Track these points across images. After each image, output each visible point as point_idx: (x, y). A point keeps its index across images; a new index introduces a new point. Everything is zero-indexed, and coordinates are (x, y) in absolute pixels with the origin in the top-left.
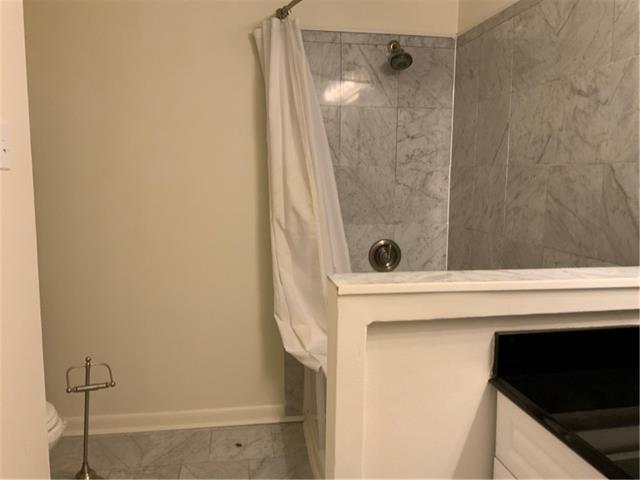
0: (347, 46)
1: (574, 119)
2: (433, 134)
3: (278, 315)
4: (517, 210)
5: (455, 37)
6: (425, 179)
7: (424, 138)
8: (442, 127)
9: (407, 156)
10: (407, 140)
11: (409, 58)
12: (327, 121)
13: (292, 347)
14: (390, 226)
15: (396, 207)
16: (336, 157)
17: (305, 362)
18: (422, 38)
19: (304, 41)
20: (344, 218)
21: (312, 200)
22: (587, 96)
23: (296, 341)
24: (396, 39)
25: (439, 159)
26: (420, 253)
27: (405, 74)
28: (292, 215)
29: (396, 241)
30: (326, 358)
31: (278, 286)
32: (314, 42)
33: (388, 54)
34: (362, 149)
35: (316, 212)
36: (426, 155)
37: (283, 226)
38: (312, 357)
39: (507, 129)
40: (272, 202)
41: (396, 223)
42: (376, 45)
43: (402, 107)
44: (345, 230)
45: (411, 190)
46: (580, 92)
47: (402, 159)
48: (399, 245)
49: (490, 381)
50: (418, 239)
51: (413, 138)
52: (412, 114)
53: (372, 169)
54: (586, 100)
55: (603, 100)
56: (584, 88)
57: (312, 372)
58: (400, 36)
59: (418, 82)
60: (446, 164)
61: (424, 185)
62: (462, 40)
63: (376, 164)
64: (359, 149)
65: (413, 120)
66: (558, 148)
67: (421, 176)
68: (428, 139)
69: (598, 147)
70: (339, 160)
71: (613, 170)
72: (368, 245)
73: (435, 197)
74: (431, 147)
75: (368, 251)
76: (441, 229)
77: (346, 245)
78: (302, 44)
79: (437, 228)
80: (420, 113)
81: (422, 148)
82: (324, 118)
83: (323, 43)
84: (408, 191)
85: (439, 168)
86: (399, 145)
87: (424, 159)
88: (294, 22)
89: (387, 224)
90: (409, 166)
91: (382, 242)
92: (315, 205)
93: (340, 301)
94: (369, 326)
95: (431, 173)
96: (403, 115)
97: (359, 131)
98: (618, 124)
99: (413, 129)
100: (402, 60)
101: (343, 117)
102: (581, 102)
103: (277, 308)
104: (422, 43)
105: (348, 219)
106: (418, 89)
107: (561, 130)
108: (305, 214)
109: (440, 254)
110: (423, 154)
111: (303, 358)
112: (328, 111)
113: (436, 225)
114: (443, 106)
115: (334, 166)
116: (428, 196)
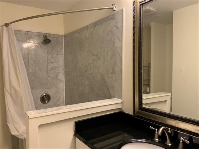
0: (30, 36)
1: (93, 61)
2: (59, 62)
3: (8, 122)
4: (82, 84)
5: (63, 35)
6: (57, 75)
7: (56, 63)
8: (61, 60)
9: (51, 68)
10: (51, 64)
11: (50, 40)
12: (24, 58)
13: (14, 132)
14: (47, 89)
15: (48, 83)
16: (27, 69)
17: (19, 137)
18: (53, 35)
19: (15, 33)
20: (31, 88)
21: (19, 83)
22: (96, 56)
23: (15, 130)
24: (46, 34)
25: (61, 69)
26: (57, 97)
27: (49, 45)
28: (12, 89)
29: (49, 94)
30: (26, 134)
31: (8, 112)
32: (19, 34)
33: (43, 39)
34: (36, 66)
35: (21, 87)
36: (57, 68)
37: (9, 92)
38: (21, 135)
39: (78, 62)
40: (5, 85)
41: (49, 88)
42: (39, 36)
43: (49, 54)
44: (32, 92)
45: (53, 78)
46: (94, 55)
47: (50, 69)
48: (50, 95)
49: (74, 135)
50: (56, 92)
51: (52, 63)
52: (52, 56)
53: (40, 72)
54: (95, 57)
55: (99, 57)
56: (95, 54)
57: (22, 140)
58: (47, 34)
59: (53, 47)
60: (63, 70)
61: (57, 76)
62: (65, 36)
63: (41, 71)
64: (35, 67)
65: (52, 58)
66: (90, 68)
67: (56, 74)
68: (57, 63)
69: (99, 69)
70: (29, 71)
71: (102, 75)
72: (39, 96)
73: (60, 80)
74: (58, 66)
75: (40, 97)
76: (62, 89)
77: (32, 97)
78: (14, 34)
79: (61, 89)
80: (55, 56)
81: (56, 66)
82: (23, 57)
83: (22, 34)
84: (52, 79)
85: (61, 72)
86: (48, 65)
87: (56, 69)
88: (11, 28)
89: (46, 89)
90: (52, 71)
91: (44, 95)
92: (21, 85)
93: (29, 120)
94: (39, 126)
95: (59, 73)
96: (49, 56)
97: (35, 61)
98: (103, 64)
99: (53, 60)
100: (48, 41)
101: (30, 57)
102: (95, 58)
103: (8, 120)
104: (54, 36)
105: (32, 88)
106: (53, 49)
107: (91, 64)
108: (17, 88)
109: (63, 96)
110: (56, 67)
111: (18, 136)
112: (24, 55)
113: (61, 88)
114: (61, 54)
115: (27, 72)
116: (58, 79)
